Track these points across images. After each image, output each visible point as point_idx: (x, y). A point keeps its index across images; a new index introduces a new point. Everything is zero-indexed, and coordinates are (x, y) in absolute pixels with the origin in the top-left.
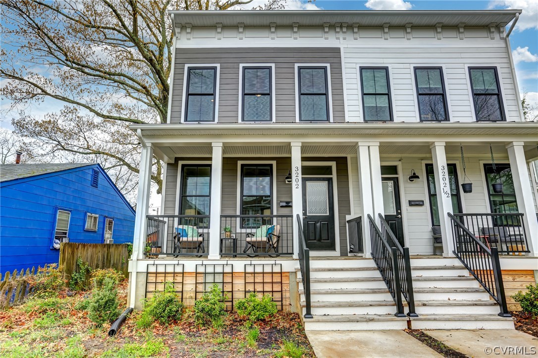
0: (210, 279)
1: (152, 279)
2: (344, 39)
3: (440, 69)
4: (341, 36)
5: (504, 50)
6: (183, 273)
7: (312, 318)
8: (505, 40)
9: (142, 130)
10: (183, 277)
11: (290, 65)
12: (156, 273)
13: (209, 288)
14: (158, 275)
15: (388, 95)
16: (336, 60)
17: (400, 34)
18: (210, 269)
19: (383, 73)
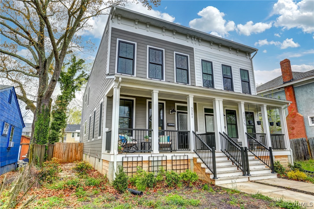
0: (156, 164)
1: (125, 165)
2: (195, 44)
3: (230, 67)
4: (194, 42)
5: (250, 64)
6: (142, 161)
7: (218, 179)
8: (251, 60)
9: (122, 78)
10: (142, 163)
11: (172, 52)
12: (128, 162)
13: (156, 169)
14: (129, 163)
15: (212, 75)
16: (191, 54)
17: (216, 47)
18: (156, 159)
19: (209, 64)
